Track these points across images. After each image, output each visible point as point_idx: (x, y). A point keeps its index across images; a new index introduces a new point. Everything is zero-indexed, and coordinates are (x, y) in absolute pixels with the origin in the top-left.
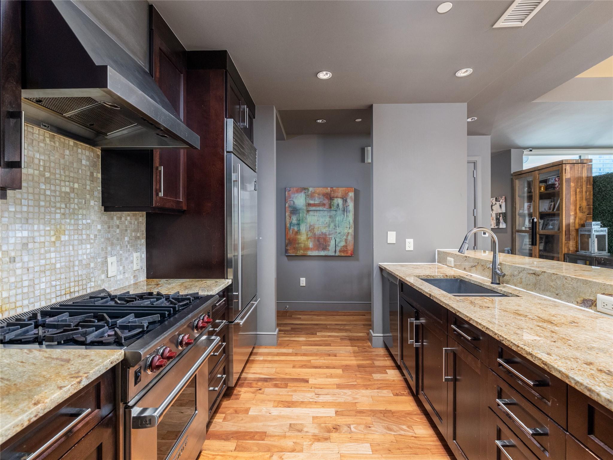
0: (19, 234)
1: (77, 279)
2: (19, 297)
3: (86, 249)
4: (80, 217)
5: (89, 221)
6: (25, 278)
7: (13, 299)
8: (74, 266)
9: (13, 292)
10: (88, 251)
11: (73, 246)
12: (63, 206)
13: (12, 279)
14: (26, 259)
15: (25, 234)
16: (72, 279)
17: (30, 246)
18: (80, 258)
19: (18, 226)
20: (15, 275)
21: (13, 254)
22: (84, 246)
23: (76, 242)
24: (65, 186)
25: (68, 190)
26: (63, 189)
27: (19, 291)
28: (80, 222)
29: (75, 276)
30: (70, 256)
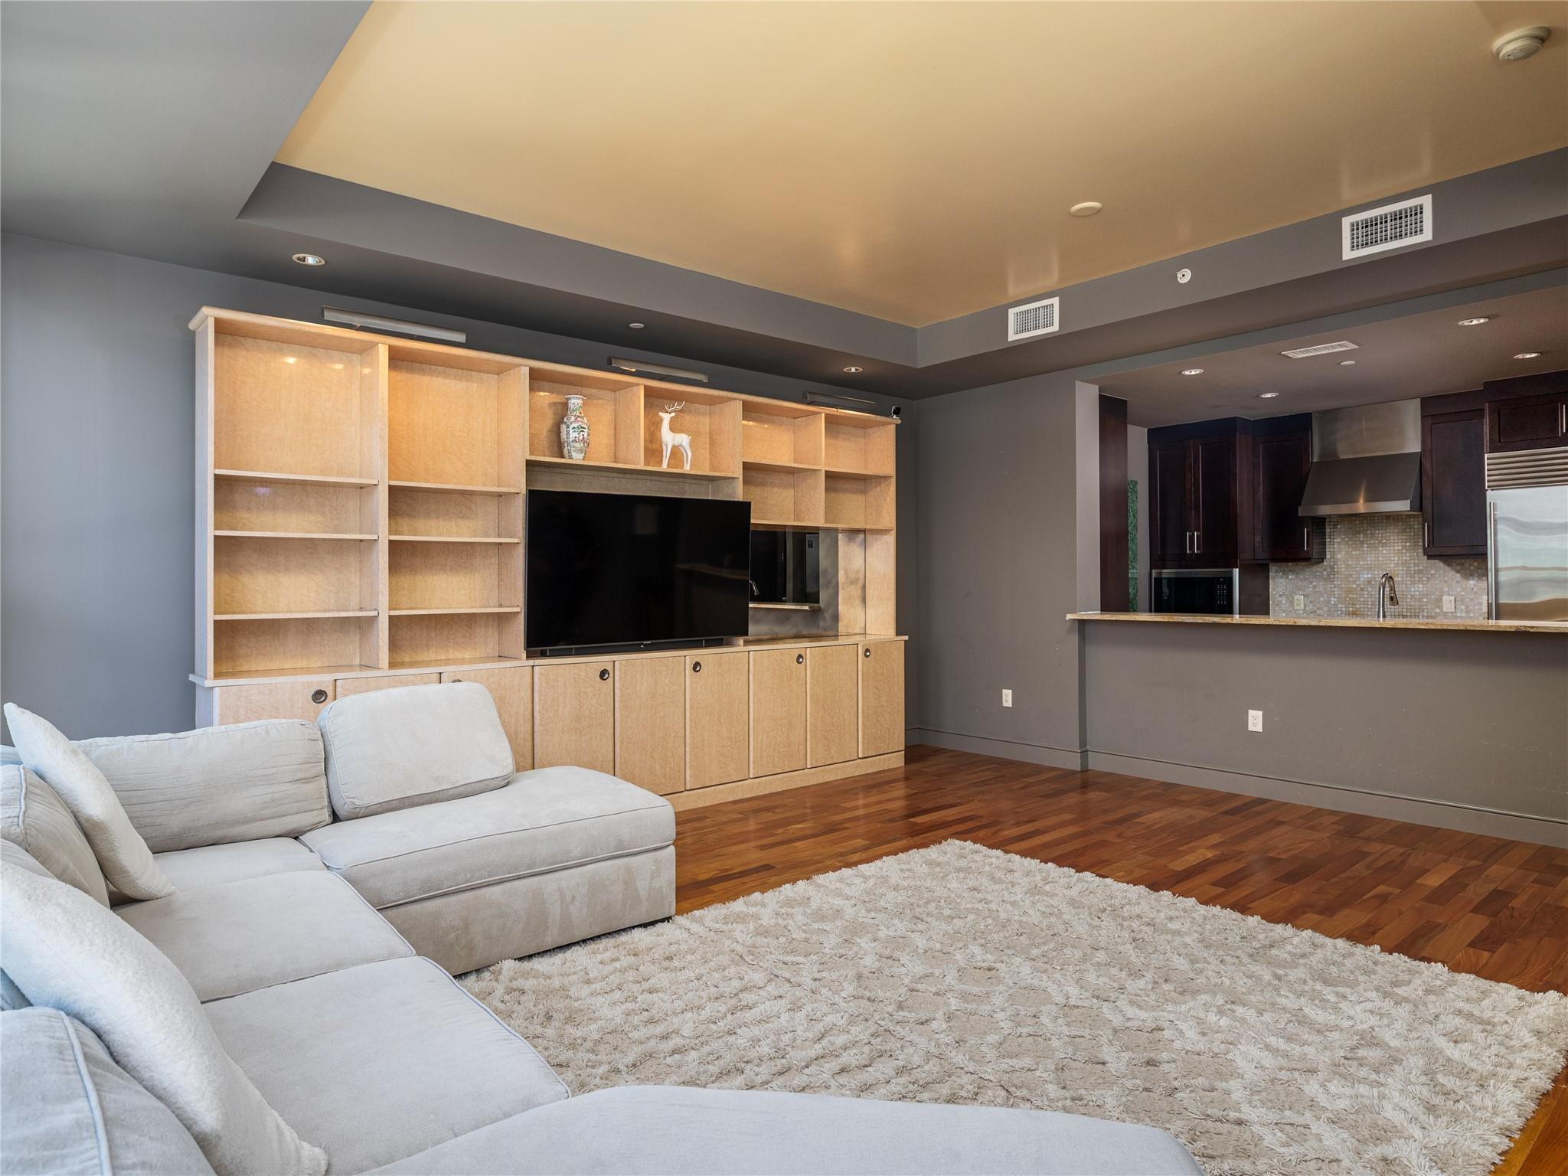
0: (1366, 576)
1: (1409, 607)
2: (1366, 610)
3: (1419, 588)
4: (1412, 565)
5: (1421, 568)
6: (1369, 600)
7: (1362, 610)
8: (1406, 598)
9: (1362, 606)
10: (1421, 589)
11: (1406, 585)
12: (1396, 559)
13: (1362, 600)
14: (1370, 589)
15: (1370, 576)
16: (1405, 606)
17: (1373, 583)
18: (1412, 593)
19: (1365, 572)
20: (1364, 597)
21: (1362, 586)
22: (1416, 586)
23: (1409, 583)
24: (1398, 546)
25: (1400, 548)
26: (1396, 548)
27: (1366, 606)
28: (1412, 569)
29: (1407, 605)
30: (1403, 591)
